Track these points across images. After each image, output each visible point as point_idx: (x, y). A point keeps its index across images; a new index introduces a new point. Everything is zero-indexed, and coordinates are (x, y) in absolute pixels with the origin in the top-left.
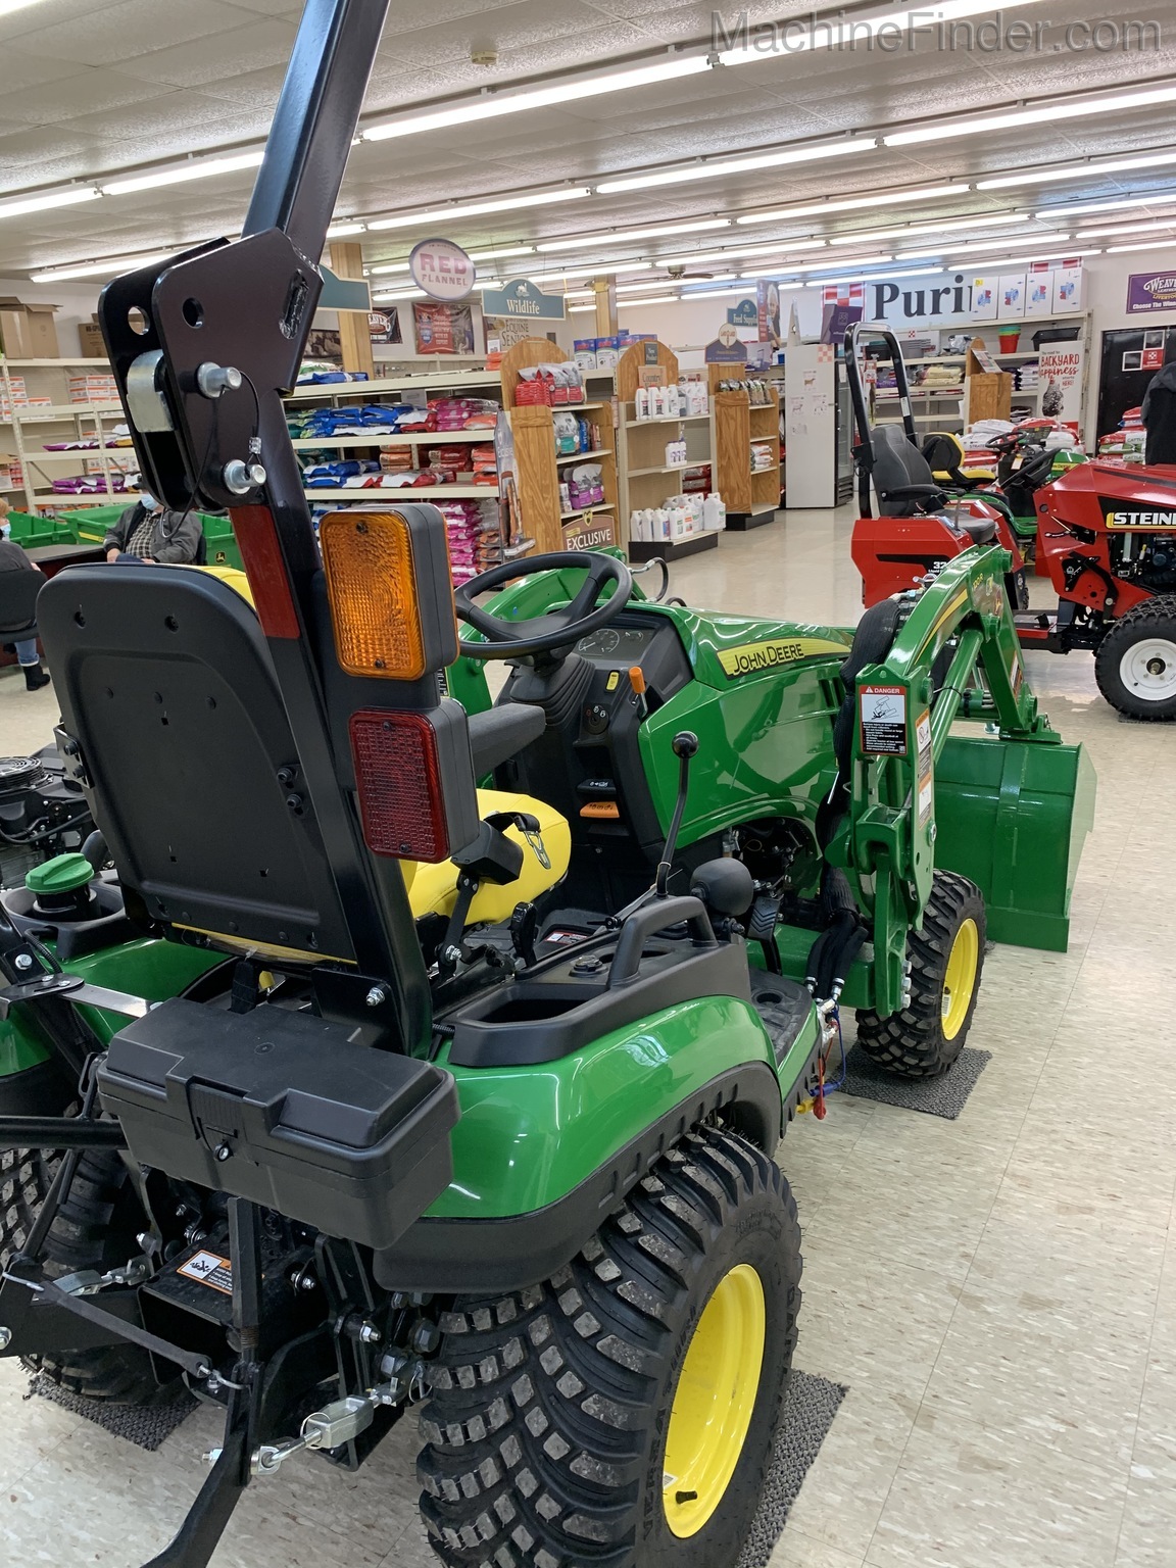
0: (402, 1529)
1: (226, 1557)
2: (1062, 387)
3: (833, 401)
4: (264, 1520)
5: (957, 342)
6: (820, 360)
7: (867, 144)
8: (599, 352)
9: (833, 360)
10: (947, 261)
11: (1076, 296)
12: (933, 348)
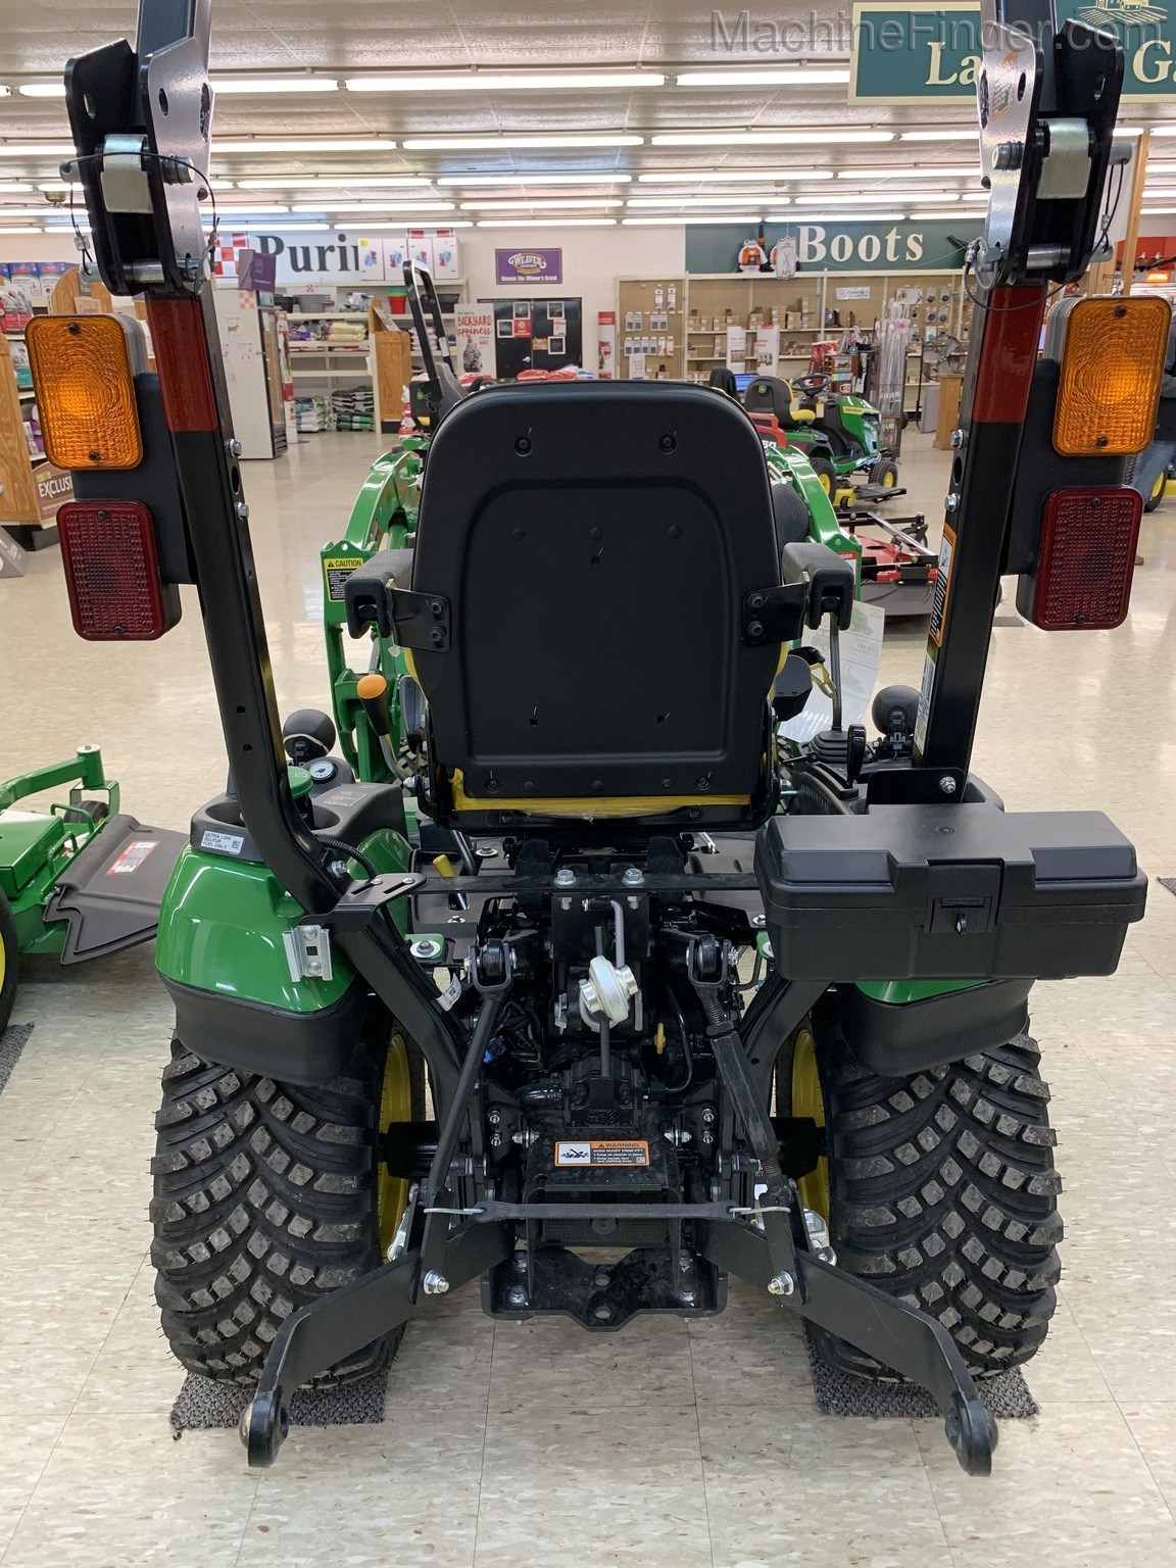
0: (690, 1378)
1: (551, 1471)
2: (479, 346)
3: (260, 350)
4: (557, 1427)
5: (355, 299)
6: (243, 306)
7: (329, 85)
8: (14, 278)
9: (256, 308)
10: (332, 218)
11: (453, 263)
12: (332, 304)
